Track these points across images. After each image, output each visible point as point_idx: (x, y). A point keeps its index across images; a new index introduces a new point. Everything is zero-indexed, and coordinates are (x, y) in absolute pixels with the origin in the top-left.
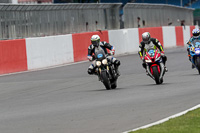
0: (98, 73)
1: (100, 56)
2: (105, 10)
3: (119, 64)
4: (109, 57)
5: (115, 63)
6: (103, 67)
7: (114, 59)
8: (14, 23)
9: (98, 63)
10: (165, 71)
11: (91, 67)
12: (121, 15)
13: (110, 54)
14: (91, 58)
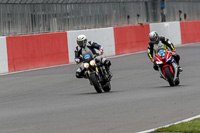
0: (87, 76)
1: (87, 57)
2: (146, 3)
3: (109, 64)
4: (98, 58)
5: (105, 64)
6: (91, 68)
7: (104, 60)
8: (55, 16)
9: (86, 65)
10: (179, 71)
11: (79, 70)
12: (162, 8)
13: (98, 55)
14: (78, 60)
